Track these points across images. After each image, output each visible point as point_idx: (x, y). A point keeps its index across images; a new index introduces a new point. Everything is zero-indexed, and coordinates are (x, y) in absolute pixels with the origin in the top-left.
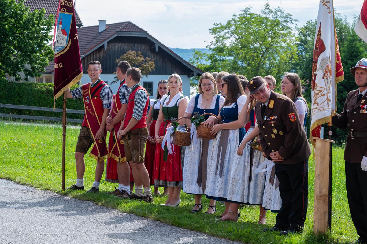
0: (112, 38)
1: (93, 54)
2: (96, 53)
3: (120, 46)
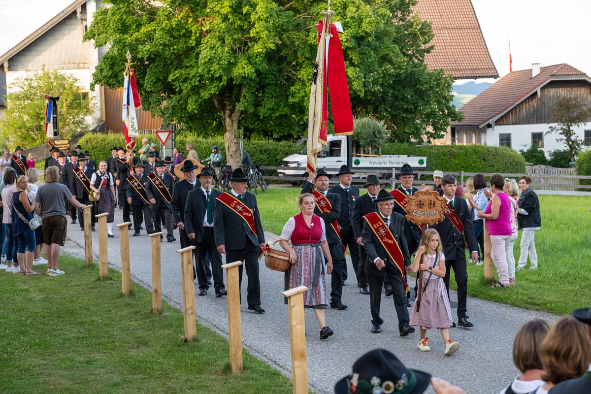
0: (545, 84)
1: (526, 103)
2: (529, 102)
3: (556, 91)
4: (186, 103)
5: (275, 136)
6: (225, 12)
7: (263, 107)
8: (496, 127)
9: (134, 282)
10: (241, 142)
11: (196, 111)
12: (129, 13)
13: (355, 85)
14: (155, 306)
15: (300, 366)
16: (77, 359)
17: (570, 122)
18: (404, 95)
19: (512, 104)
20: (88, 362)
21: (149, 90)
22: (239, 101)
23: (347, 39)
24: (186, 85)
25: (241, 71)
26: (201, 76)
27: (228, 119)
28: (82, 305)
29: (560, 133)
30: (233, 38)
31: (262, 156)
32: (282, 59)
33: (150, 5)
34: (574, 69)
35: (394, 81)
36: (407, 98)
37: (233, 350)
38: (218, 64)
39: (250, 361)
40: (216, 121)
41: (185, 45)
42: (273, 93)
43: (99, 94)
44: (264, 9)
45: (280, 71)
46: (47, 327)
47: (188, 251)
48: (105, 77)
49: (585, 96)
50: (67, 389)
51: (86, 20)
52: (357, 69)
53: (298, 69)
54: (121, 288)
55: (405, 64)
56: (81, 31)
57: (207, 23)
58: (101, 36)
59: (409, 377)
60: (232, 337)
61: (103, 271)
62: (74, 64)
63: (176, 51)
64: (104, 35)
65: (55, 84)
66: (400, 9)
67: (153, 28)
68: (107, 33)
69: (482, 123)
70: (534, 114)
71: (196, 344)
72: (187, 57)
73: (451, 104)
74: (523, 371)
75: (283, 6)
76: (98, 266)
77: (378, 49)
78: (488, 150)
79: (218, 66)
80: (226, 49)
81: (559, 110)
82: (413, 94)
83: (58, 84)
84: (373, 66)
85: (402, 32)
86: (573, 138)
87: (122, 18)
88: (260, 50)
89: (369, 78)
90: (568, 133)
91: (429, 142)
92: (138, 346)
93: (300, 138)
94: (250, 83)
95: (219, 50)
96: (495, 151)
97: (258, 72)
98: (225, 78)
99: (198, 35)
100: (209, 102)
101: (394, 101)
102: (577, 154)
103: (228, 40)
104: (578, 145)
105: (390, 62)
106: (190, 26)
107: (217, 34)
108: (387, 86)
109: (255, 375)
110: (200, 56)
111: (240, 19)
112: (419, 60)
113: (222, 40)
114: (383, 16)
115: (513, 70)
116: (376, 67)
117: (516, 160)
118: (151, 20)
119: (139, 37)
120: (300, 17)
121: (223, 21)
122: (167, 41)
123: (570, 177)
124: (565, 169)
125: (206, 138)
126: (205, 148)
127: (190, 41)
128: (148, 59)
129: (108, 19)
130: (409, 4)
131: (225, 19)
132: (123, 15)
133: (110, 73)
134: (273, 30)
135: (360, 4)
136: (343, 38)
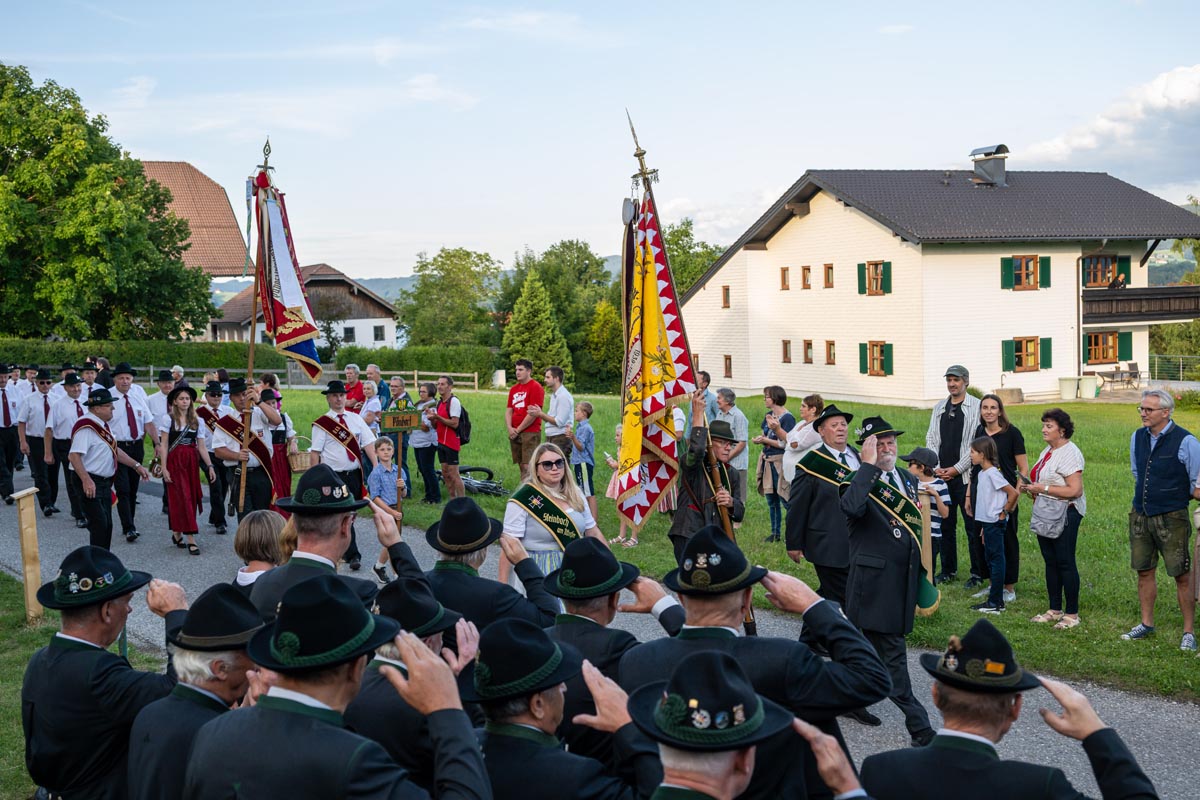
13: (108, 282)
17: (330, 319)
18: (161, 292)
23: (97, 235)
29: (322, 331)
32: (28, 253)
34: (332, 269)
35: (150, 279)
36: (164, 295)
45: (24, 266)
49: (344, 295)
52: (109, 265)
55: (162, 261)
66: (155, 206)
69: (243, 321)
73: (210, 301)
75: (25, 198)
77: (131, 245)
81: (319, 308)
82: (171, 291)
84: (127, 262)
85: (156, 229)
86: (333, 335)
89: (122, 275)
90: (328, 330)
91: (188, 339)
101: (150, 299)
102: (337, 350)
104: (338, 342)
105: (145, 258)
108: (143, 283)
112: (176, 257)
114: (135, 212)
116: (130, 263)
120: (44, 211)
123: (329, 372)
124: (325, 365)
130: (164, 201)
134: (14, 222)
135: (110, 199)
136: (92, 233)
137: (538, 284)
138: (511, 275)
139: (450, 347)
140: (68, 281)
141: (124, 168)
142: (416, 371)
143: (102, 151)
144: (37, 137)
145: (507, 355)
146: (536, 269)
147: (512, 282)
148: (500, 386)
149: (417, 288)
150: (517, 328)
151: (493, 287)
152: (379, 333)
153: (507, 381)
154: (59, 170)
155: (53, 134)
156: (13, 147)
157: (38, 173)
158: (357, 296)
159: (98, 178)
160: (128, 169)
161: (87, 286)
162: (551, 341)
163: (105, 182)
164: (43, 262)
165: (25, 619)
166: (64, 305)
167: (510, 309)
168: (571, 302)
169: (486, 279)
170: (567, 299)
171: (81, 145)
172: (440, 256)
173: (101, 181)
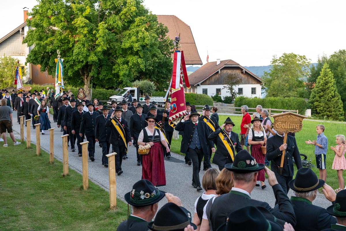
0: (222, 68)
1: (214, 76)
3: (227, 71)
4: (68, 72)
5: (106, 87)
6: (85, 33)
7: (101, 75)
8: (201, 86)
9: (42, 150)
10: (91, 90)
11: (72, 76)
12: (43, 32)
13: (141, 66)
14: (50, 160)
15: (113, 187)
16: (15, 183)
17: (232, 84)
18: (162, 71)
19: (208, 76)
20: (20, 185)
21: (51, 66)
22: (91, 72)
23: (138, 47)
24: (67, 64)
25: (92, 59)
26: (74, 60)
27: (85, 80)
28: (18, 159)
29: (228, 89)
30: (88, 44)
31: (100, 96)
32: (110, 54)
33: (52, 29)
34: (234, 62)
35: (158, 65)
36: (163, 72)
37: (84, 180)
38: (82, 55)
39: (92, 185)
40: (81, 80)
41: (67, 47)
42: (105, 68)
43: (29, 67)
44: (102, 32)
45: (109, 59)
46: (2, 169)
47: (66, 137)
48: (32, 60)
49: (239, 74)
50: (10, 196)
51: (24, 34)
52: (142, 59)
53: (117, 58)
54: (36, 152)
55: (163, 58)
56: (21, 39)
57: (77, 37)
58: (30, 42)
59: (157, 192)
60: (84, 174)
61: (28, 145)
62: (18, 53)
63: (63, 49)
64: (31, 41)
65: (9, 62)
66: (161, 34)
67: (53, 39)
68: (33, 40)
69: (195, 84)
70: (217, 81)
71: (68, 177)
72: (68, 52)
74: (206, 190)
75: (111, 31)
76: (26, 142)
77: (151, 51)
78: (198, 95)
79: (81, 56)
80: (85, 49)
81: (228, 79)
82: (166, 70)
83: (11, 62)
84: (149, 58)
85: (161, 44)
86: (233, 91)
87: (40, 34)
88: (100, 50)
89: (147, 63)
90: (231, 89)
92: (42, 178)
93: (117, 88)
94: (96, 64)
95: (82, 49)
96: (200, 96)
97: (99, 59)
98: (85, 62)
99: (73, 42)
100: (77, 72)
101: (158, 74)
102: (235, 98)
103: (86, 45)
104: (235, 94)
105: (157, 57)
106: (70, 39)
107: (82, 42)
108: (155, 67)
109: (94, 191)
110: (74, 51)
111: (92, 36)
112: (169, 56)
113: (84, 45)
114: (154, 37)
115: (209, 62)
116: (150, 58)
117: (209, 100)
118: (53, 35)
119: (47, 42)
120: (118, 36)
121: (84, 37)
122: (59, 45)
123: (232, 108)
124: (230, 104)
125: (76, 87)
126: (75, 92)
127: (70, 45)
128: (51, 52)
129: (34, 34)
130: (165, 32)
131: (85, 36)
132: (40, 33)
133: (34, 58)
134: (106, 41)
135: (144, 32)
136: (136, 46)
137: (328, 70)
138: (315, 66)
139: (286, 98)
140: (126, 66)
141: (150, 18)
142: (270, 108)
143: (141, 12)
144: (116, 6)
145: (312, 102)
146: (328, 63)
147: (316, 69)
148: (308, 117)
149: (271, 71)
150: (317, 90)
151: (306, 71)
152: (253, 91)
153: (312, 114)
154: (124, 19)
155: (122, 4)
156: (107, 10)
157: (115, 21)
158: (245, 74)
159: (140, 22)
160: (151, 19)
161: (133, 68)
162: (333, 97)
163: (142, 24)
164: (116, 58)
165: (110, 207)
166: (124, 76)
167: (315, 81)
168: (343, 78)
169: (303, 67)
170: (341, 77)
171: (134, 9)
172: (283, 56)
173: (141, 24)
